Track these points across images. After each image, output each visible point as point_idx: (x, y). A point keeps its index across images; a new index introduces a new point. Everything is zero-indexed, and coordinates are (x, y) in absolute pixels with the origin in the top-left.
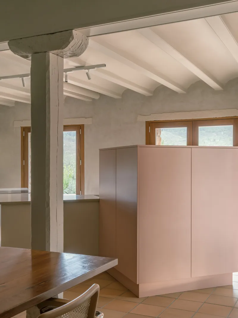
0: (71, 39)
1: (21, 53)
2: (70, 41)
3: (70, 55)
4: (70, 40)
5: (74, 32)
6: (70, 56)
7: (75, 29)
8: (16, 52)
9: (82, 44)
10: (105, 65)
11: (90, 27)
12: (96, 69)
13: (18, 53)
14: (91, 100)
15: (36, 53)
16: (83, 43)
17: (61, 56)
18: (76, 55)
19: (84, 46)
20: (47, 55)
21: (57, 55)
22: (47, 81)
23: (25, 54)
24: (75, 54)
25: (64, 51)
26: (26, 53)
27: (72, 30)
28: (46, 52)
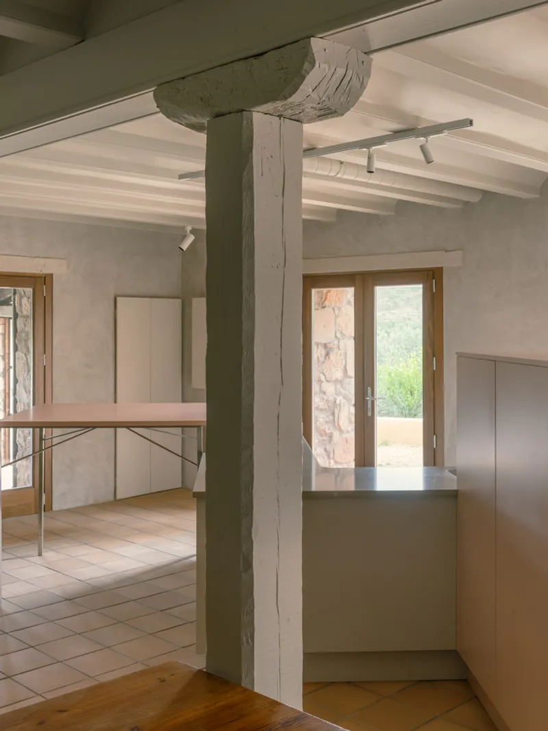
0: (306, 66)
1: (184, 118)
2: (303, 72)
3: (318, 114)
4: (306, 70)
5: (316, 44)
6: (319, 116)
7: (320, 36)
8: (174, 117)
9: (347, 79)
10: (471, 123)
11: (364, 22)
12: (446, 133)
13: (181, 120)
14: (459, 206)
15: (218, 115)
16: (350, 73)
17: (293, 117)
18: (335, 112)
19: (355, 82)
20: (244, 117)
21: (280, 116)
22: (244, 195)
23: (194, 120)
24: (329, 109)
25: (291, 103)
26: (195, 116)
27: (309, 37)
28: (243, 110)
